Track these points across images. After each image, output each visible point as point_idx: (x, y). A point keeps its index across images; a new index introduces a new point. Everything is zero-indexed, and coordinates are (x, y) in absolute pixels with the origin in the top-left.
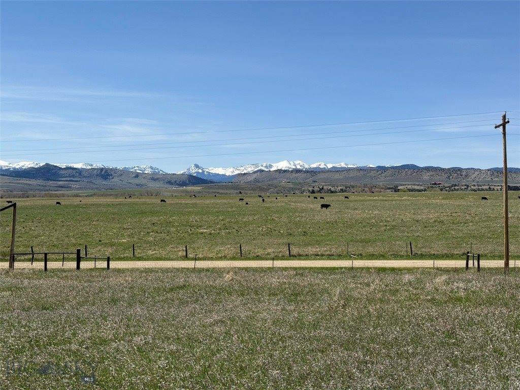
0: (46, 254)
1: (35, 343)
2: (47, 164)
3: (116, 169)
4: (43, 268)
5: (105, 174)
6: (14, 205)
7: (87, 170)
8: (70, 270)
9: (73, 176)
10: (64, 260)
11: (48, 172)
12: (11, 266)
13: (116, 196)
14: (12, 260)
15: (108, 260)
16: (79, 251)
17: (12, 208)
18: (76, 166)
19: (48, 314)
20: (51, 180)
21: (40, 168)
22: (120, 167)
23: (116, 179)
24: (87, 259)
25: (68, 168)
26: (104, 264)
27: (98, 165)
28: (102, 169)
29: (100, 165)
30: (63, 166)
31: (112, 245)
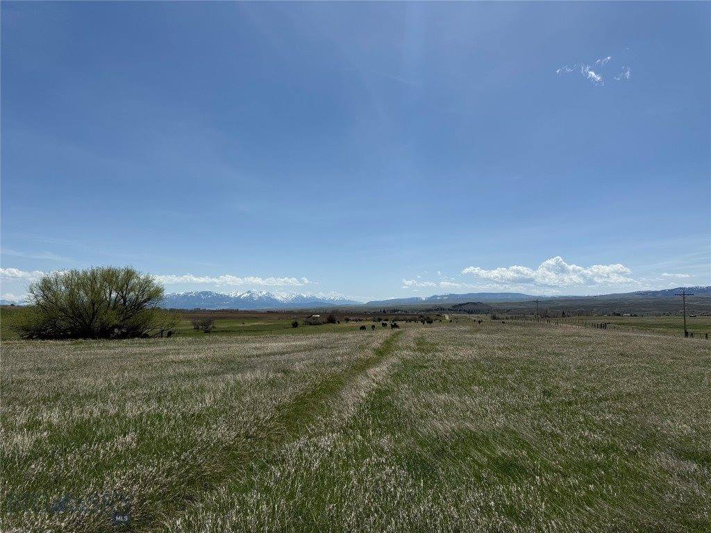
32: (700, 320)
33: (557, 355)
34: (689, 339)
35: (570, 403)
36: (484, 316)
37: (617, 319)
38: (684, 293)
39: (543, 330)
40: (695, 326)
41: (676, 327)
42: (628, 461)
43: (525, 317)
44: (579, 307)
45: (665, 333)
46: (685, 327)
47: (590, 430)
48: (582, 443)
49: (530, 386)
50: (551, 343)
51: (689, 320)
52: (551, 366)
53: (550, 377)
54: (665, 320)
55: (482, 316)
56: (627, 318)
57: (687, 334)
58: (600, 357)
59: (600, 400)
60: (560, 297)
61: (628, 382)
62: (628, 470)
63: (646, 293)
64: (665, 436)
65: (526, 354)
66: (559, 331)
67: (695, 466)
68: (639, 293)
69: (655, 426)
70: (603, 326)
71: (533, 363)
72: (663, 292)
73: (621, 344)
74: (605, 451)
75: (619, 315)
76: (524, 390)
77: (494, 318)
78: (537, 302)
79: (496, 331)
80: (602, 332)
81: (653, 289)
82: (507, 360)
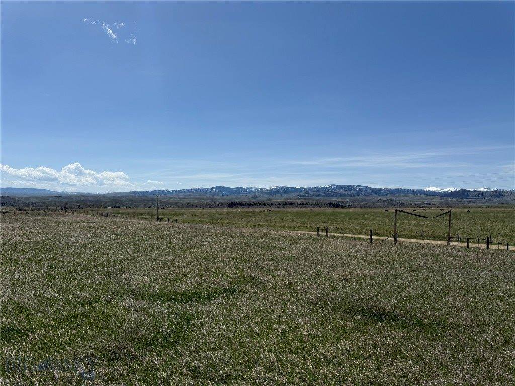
0: (468, 239)
1: (474, 288)
2: (462, 189)
3: (506, 191)
4: (466, 246)
5: (499, 194)
6: (450, 212)
7: (486, 192)
8: (483, 249)
9: (478, 196)
10: (478, 243)
11: (463, 194)
12: (448, 244)
13: (507, 207)
14: (449, 241)
15: (508, 245)
16: (488, 239)
17: (449, 213)
18: (479, 190)
19: (478, 273)
20: (465, 198)
21: (458, 192)
22: (509, 190)
23: (506, 197)
24: (492, 244)
25: (475, 191)
26: (505, 248)
27: (494, 188)
28: (496, 192)
29: (495, 189)
30: (472, 190)
31: (507, 236)
32: (167, 210)
33: (67, 237)
34: (159, 222)
35: (70, 273)
36: (10, 208)
37: (116, 210)
38: (158, 194)
39: (59, 218)
40: (163, 214)
41: (151, 214)
42: (104, 307)
43: (47, 209)
44: (92, 201)
45: (145, 219)
46: (157, 215)
47: (81, 290)
48: (74, 300)
49: (40, 263)
50: (64, 228)
51: (160, 211)
52: (61, 246)
53: (59, 254)
54: (147, 210)
55: (8, 208)
56: (124, 209)
57: (158, 219)
58: (100, 237)
59: (94, 267)
60: (78, 193)
61: (115, 252)
62: (103, 313)
63: (138, 193)
64: (131, 286)
65: (42, 238)
66: (72, 219)
67: (145, 302)
68: (133, 193)
69: (126, 280)
70: (107, 215)
71: (46, 244)
72: (148, 192)
73: (116, 227)
74: (89, 304)
75: (119, 207)
76: (34, 266)
77: (20, 209)
78: (58, 196)
79: (18, 220)
80: (104, 219)
81: (142, 190)
82: (23, 243)
